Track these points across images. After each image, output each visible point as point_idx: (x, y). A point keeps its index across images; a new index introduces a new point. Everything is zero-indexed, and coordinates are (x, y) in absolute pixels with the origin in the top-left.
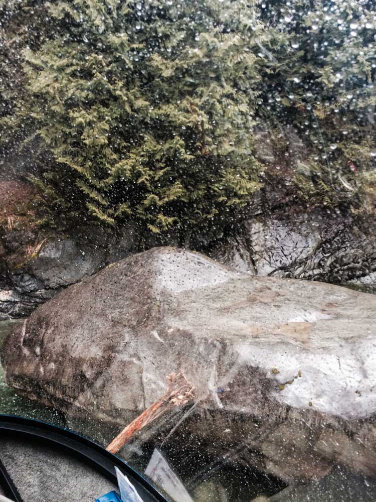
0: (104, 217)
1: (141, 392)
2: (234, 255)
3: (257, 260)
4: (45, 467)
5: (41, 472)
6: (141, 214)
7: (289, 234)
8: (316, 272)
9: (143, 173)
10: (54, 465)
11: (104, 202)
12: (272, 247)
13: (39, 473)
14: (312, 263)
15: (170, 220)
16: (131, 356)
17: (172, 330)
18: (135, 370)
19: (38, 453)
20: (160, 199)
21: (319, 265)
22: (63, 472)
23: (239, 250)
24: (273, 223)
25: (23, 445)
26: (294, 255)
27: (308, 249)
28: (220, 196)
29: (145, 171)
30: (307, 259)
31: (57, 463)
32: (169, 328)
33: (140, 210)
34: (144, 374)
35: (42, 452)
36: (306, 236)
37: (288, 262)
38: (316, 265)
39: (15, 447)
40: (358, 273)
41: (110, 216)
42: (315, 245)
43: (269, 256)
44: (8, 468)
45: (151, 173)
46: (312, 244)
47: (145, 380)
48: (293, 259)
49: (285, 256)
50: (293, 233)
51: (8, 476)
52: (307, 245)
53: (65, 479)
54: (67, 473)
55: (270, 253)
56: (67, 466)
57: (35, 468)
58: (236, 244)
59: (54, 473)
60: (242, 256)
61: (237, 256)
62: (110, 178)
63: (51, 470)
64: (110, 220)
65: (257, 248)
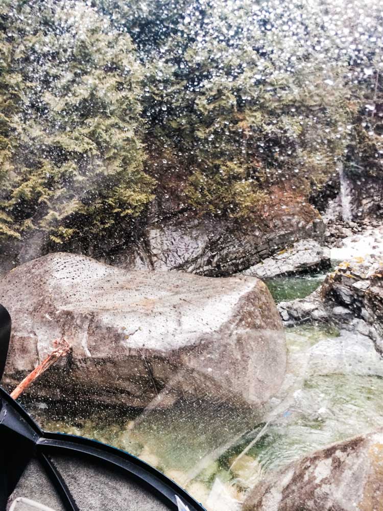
0: (11, 233)
1: (37, 357)
2: (135, 258)
3: (155, 262)
4: (106, 490)
5: (102, 494)
6: (45, 227)
7: (182, 238)
8: (206, 268)
9: (43, 193)
10: (115, 488)
11: (9, 219)
12: (168, 249)
13: (100, 495)
14: (202, 261)
15: (70, 231)
16: (29, 333)
17: (58, 312)
18: (32, 341)
19: (100, 474)
20: (61, 214)
21: (209, 262)
22: (123, 496)
23: (139, 254)
24: (168, 229)
25: (85, 466)
26: (187, 256)
27: (198, 249)
28: (115, 208)
29: (45, 192)
30: (197, 258)
31: (118, 486)
32: (57, 310)
33: (43, 224)
34: (39, 344)
35: (104, 474)
36: (196, 239)
37: (181, 261)
38: (206, 263)
39: (77, 467)
40: (240, 267)
41: (17, 230)
42: (204, 245)
43: (165, 257)
44: (71, 488)
45: (50, 192)
46: (201, 245)
47: (39, 348)
48: (186, 259)
49: (179, 256)
50: (185, 237)
51: (71, 496)
52: (197, 246)
53: (126, 503)
54: (127, 497)
55: (166, 255)
56: (128, 490)
57: (97, 490)
58: (137, 249)
59: (114, 497)
60: (142, 259)
61: (138, 260)
62: (13, 199)
63: (113, 493)
64: (17, 235)
65: (155, 252)
